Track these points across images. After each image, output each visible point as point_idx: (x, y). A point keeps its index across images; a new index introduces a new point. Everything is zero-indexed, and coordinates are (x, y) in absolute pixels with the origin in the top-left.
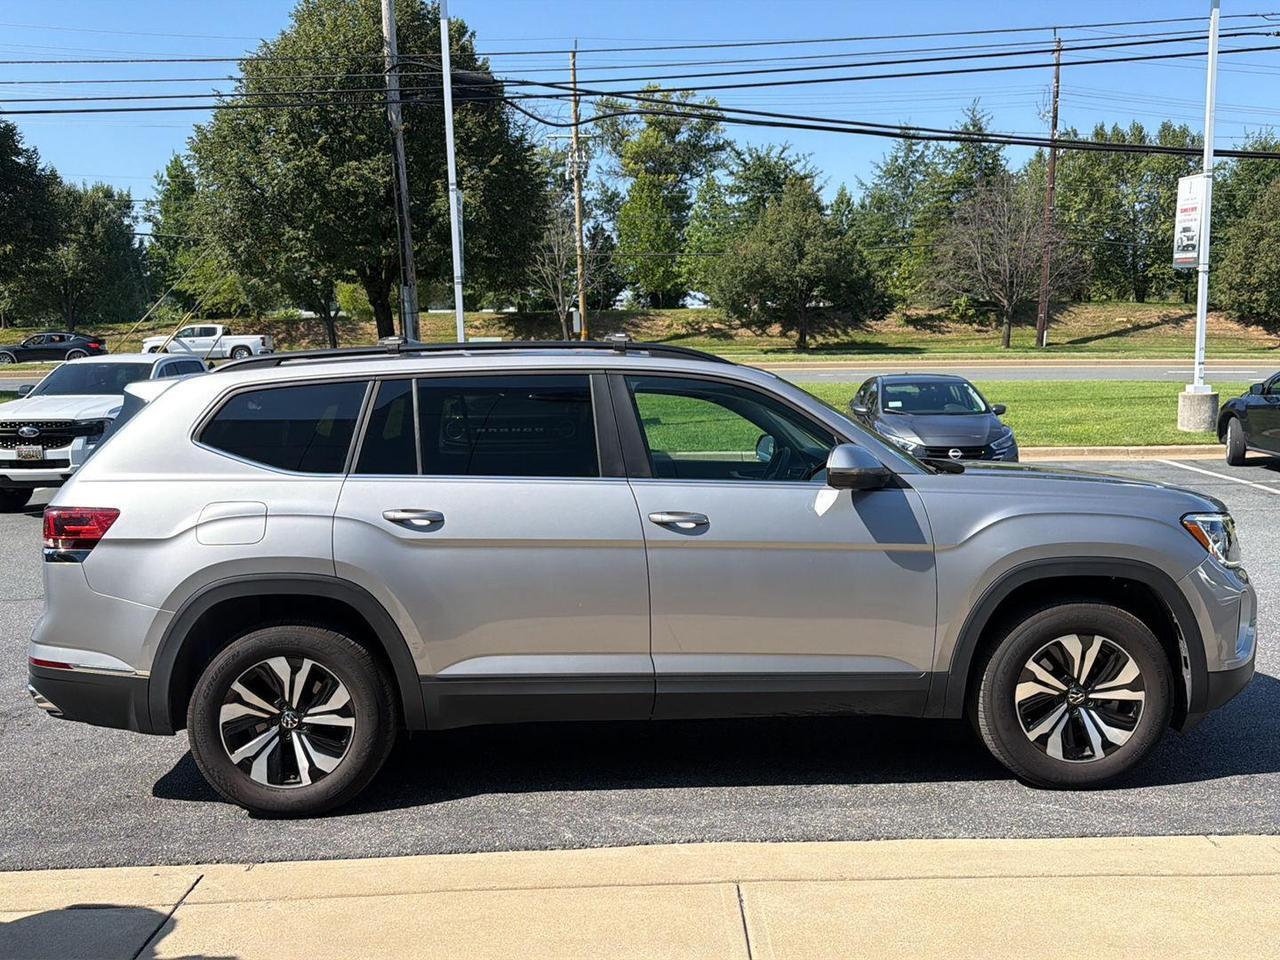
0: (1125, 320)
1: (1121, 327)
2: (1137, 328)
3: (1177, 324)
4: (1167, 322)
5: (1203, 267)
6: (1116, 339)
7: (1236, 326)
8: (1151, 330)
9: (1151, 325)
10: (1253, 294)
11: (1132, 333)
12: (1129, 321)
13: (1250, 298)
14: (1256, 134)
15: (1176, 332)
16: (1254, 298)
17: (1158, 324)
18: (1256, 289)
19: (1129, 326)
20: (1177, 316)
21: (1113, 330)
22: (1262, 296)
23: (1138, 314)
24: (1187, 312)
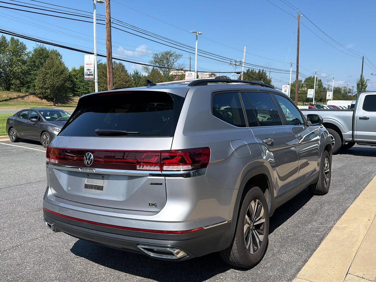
0: (7, 96)
1: (6, 98)
2: (11, 99)
3: (23, 98)
4: (19, 97)
5: (96, 81)
6: (5, 102)
7: (39, 99)
8: (15, 100)
9: (15, 98)
10: (46, 90)
11: (9, 101)
12: (8, 97)
13: (45, 92)
14: (39, 45)
15: (23, 101)
16: (46, 91)
17: (17, 98)
18: (46, 89)
19: (8, 98)
20: (22, 96)
21: (4, 99)
22: (49, 91)
23: (10, 94)
24: (24, 95)
